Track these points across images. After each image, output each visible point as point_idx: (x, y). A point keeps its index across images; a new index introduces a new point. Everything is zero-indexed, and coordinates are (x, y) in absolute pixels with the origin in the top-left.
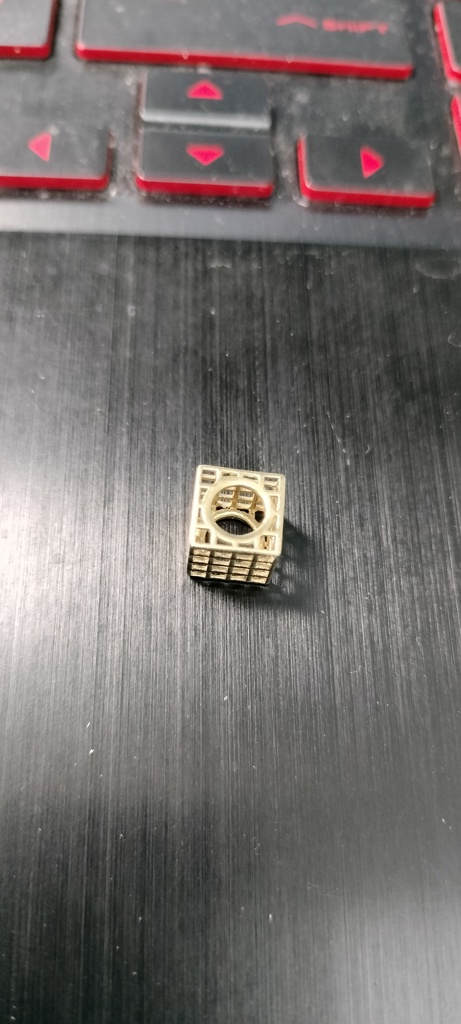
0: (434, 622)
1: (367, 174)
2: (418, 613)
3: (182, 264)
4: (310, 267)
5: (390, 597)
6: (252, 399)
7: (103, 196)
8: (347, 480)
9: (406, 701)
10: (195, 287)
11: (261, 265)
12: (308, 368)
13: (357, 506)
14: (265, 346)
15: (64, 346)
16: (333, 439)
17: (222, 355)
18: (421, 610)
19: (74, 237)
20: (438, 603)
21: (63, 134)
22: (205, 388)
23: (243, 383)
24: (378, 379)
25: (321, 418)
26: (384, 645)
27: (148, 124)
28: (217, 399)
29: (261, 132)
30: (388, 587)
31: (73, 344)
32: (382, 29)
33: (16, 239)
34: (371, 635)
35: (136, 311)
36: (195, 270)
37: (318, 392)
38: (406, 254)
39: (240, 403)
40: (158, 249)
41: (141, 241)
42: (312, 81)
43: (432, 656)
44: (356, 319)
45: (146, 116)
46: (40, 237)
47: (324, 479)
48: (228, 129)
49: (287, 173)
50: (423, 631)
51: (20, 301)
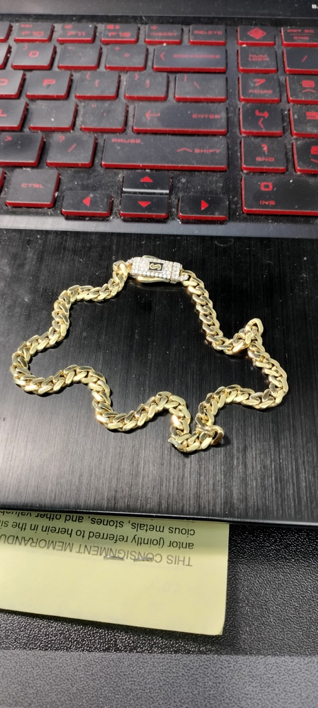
1: (203, 209)
3: (132, 243)
4: (177, 242)
7: (108, 219)
8: (181, 313)
10: (136, 250)
13: (183, 320)
16: (178, 300)
19: (96, 233)
21: (95, 197)
27: (126, 192)
29: (166, 194)
32: (218, 151)
35: (115, 258)
36: (137, 244)
38: (212, 238)
40: (125, 238)
41: (119, 235)
42: (187, 173)
45: (125, 189)
48: (154, 194)
49: (174, 210)
51: (77, 255)
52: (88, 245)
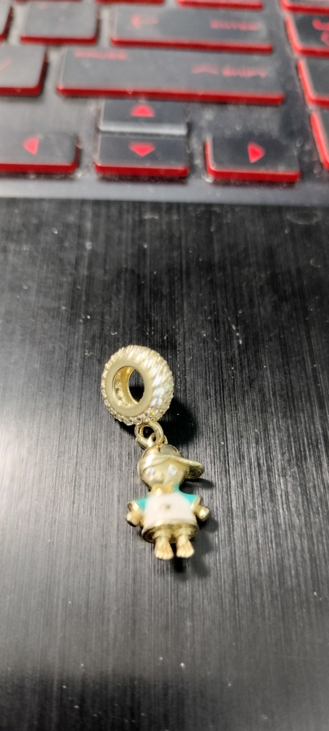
0: (305, 451)
1: (253, 160)
2: (293, 444)
3: (125, 217)
4: (213, 218)
5: (272, 433)
6: (172, 301)
7: (72, 176)
8: (240, 354)
9: (285, 506)
10: (133, 231)
11: (179, 216)
12: (211, 281)
13: (247, 371)
14: (181, 267)
15: (41, 267)
16: (230, 327)
17: (151, 273)
18: (295, 442)
19: (51, 201)
20: (307, 437)
21: (47, 139)
22: (139, 294)
23: (165, 291)
24: (262, 288)
25: (221, 314)
26: (268, 466)
27: (104, 133)
28: (147, 301)
29: (180, 137)
30: (270, 427)
31: (48, 266)
32: (263, 74)
33: (12, 202)
34: (258, 459)
35: (93, 246)
36: (134, 220)
37: (219, 296)
38: (280, 209)
39: (164, 304)
40: (108, 208)
41: (97, 203)
42: (216, 107)
43: (304, 474)
44: (246, 250)
45: (103, 127)
46: (28, 201)
47: (223, 353)
48: (158, 135)
49: (198, 162)
50: (296, 457)
51: (13, 240)
52: (35, 221)
